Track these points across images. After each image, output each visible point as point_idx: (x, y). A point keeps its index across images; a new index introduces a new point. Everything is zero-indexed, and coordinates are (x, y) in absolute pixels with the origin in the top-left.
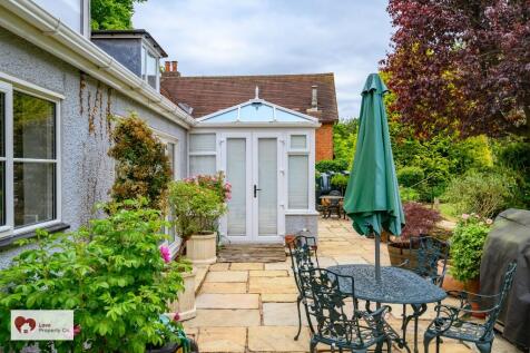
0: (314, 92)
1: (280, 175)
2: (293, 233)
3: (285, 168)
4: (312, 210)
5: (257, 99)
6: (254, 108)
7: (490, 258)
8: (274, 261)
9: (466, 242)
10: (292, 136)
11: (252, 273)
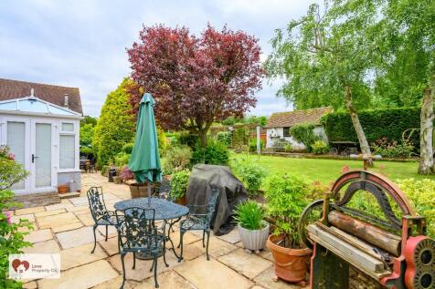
0: (66, 98)
1: (53, 148)
2: (63, 184)
3: (58, 143)
4: (77, 169)
5: (32, 97)
6: (29, 102)
7: (192, 187)
8: (52, 204)
9: (178, 181)
10: (64, 123)
11: (37, 215)
